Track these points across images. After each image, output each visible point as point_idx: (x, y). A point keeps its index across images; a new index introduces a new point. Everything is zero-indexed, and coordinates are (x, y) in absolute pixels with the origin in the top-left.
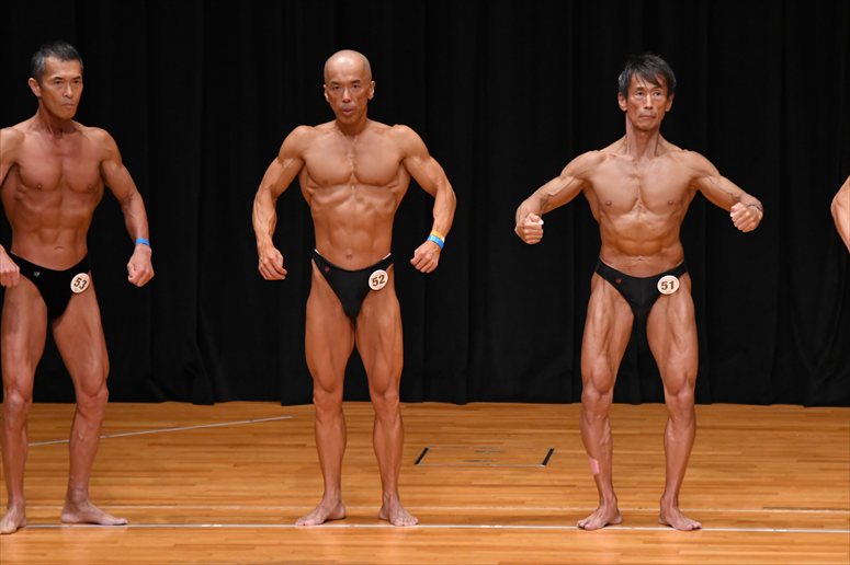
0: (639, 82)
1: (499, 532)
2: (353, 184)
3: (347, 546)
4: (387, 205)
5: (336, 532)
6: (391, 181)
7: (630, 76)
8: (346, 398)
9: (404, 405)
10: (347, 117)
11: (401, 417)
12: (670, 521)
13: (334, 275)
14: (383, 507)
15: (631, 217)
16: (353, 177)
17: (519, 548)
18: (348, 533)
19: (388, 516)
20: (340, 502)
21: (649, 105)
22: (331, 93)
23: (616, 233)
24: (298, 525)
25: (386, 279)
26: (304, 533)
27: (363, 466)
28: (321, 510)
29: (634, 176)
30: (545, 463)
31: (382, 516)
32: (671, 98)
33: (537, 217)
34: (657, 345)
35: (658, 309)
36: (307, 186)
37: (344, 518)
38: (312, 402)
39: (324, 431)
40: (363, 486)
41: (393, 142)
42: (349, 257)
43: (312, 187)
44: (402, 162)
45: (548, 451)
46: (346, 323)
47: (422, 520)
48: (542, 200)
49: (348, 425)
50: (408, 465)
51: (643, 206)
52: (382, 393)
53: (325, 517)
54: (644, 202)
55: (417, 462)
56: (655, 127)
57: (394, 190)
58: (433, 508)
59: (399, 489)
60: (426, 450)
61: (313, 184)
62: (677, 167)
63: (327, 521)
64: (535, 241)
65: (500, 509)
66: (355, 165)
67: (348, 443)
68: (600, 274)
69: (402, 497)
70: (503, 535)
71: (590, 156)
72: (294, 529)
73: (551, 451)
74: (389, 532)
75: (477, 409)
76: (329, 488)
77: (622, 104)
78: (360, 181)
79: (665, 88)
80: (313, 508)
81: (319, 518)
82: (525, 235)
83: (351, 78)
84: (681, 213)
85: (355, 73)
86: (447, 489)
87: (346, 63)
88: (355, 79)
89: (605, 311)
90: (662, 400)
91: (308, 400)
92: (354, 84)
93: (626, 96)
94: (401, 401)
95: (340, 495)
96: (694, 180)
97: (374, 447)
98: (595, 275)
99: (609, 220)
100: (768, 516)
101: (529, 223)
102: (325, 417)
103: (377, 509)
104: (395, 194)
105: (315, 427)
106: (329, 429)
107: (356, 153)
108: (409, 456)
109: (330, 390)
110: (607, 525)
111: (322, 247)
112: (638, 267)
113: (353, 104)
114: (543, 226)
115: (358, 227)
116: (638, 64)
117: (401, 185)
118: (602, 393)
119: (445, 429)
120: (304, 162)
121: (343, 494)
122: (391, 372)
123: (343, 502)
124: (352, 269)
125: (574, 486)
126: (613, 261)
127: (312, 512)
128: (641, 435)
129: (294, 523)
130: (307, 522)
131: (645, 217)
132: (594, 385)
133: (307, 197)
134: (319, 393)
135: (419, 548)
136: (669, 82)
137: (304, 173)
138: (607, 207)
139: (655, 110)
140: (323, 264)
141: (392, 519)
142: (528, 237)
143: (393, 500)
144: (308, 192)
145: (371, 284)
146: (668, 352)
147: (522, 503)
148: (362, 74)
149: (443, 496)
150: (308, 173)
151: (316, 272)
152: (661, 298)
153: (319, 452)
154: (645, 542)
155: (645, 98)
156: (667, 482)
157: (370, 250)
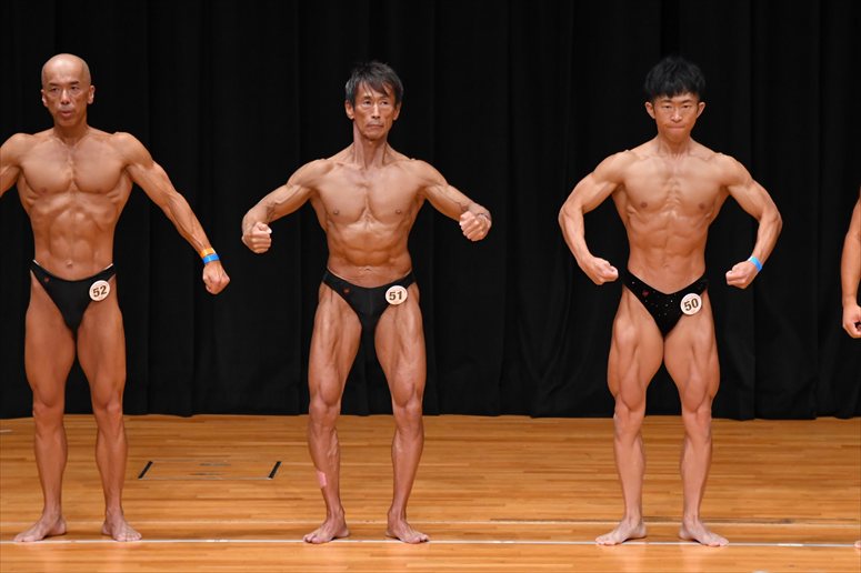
0: (366, 91)
1: (224, 547)
2: (73, 192)
3: (67, 562)
4: (106, 215)
5: (56, 549)
6: (112, 189)
7: (357, 85)
8: (69, 410)
9: (127, 418)
10: (65, 119)
11: (125, 429)
12: (397, 533)
13: (55, 286)
14: (106, 522)
15: (359, 227)
16: (73, 184)
17: (244, 563)
18: (69, 549)
19: (111, 531)
20: (60, 517)
21: (376, 114)
22: (49, 95)
23: (344, 242)
24: (16, 542)
25: (108, 290)
26: (24, 550)
27: (85, 481)
28: (41, 526)
29: (362, 185)
30: (271, 476)
31: (105, 531)
32: (399, 106)
33: (265, 226)
34: (385, 356)
35: (386, 319)
36: (26, 196)
37: (65, 534)
38: (31, 415)
39: (43, 445)
40: (85, 501)
41: (115, 150)
42: (70, 266)
43: (32, 198)
44: (125, 169)
45: (275, 464)
46: (67, 335)
47: (145, 535)
48: (268, 208)
49: (68, 438)
50: (131, 479)
51: (370, 216)
52: (105, 407)
53: (45, 533)
54: (372, 212)
55: (141, 476)
56: (382, 137)
57: (115, 200)
58: (157, 523)
59: (124, 504)
60: (150, 463)
61: (32, 194)
62: (405, 176)
63: (46, 537)
64: (264, 250)
65: (226, 522)
66: (75, 172)
67: (69, 457)
68: (326, 283)
69: (125, 511)
70: (229, 550)
71: (317, 165)
72: (13, 547)
73: (278, 463)
74: (111, 548)
75: (202, 421)
76: (48, 505)
77: (349, 112)
78: (80, 188)
79: (393, 98)
80: (32, 524)
81: (38, 534)
82: (252, 244)
83: (69, 79)
84: (409, 222)
85: (74, 75)
86: (171, 504)
87: (64, 66)
88: (74, 80)
89: (333, 322)
90: (390, 412)
91: (28, 412)
92: (72, 86)
93: (353, 104)
94: (124, 413)
95: (60, 511)
96: (422, 188)
97: (97, 461)
98: (323, 285)
99: (337, 230)
100: (495, 527)
101: (257, 232)
102: (45, 431)
103: (99, 524)
104: (116, 204)
105: (35, 441)
106: (49, 442)
107: (74, 159)
108: (133, 469)
109: (49, 405)
110: (334, 538)
111: (41, 257)
112: (367, 277)
113: (71, 106)
114: (271, 235)
115: (78, 237)
116: (366, 71)
117: (123, 193)
118: (329, 404)
119: (170, 442)
120: (21, 170)
121: (64, 508)
122: (114, 385)
123: (64, 517)
124: (73, 279)
125: (300, 499)
126: (341, 272)
127: (32, 527)
128: (370, 446)
129: (13, 540)
130: (26, 539)
131: (373, 226)
132: (321, 396)
133: (26, 207)
134: (38, 406)
135: (142, 563)
136: (396, 90)
137: (23, 180)
138: (335, 217)
139: (383, 120)
140: (42, 274)
141: (115, 533)
142: (256, 246)
143: (117, 515)
144: (28, 204)
145: (92, 294)
146: (396, 363)
147: (249, 517)
148: (81, 75)
149: (167, 511)
150: (27, 182)
151: (35, 283)
152: (389, 310)
153: (38, 467)
154: (372, 555)
155: (373, 107)
156: (395, 494)
157: (90, 259)
